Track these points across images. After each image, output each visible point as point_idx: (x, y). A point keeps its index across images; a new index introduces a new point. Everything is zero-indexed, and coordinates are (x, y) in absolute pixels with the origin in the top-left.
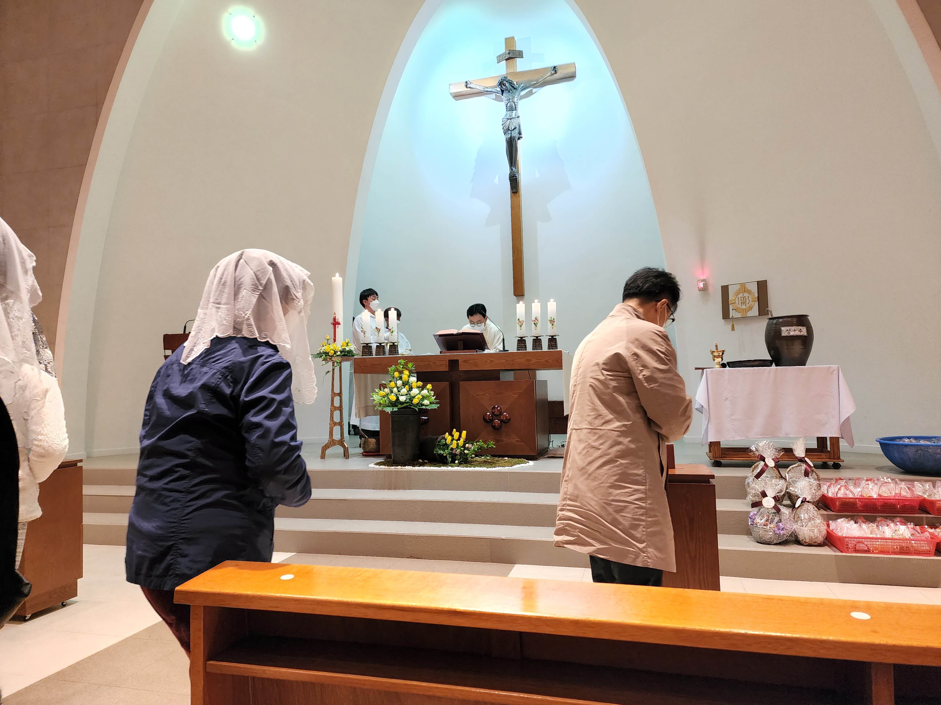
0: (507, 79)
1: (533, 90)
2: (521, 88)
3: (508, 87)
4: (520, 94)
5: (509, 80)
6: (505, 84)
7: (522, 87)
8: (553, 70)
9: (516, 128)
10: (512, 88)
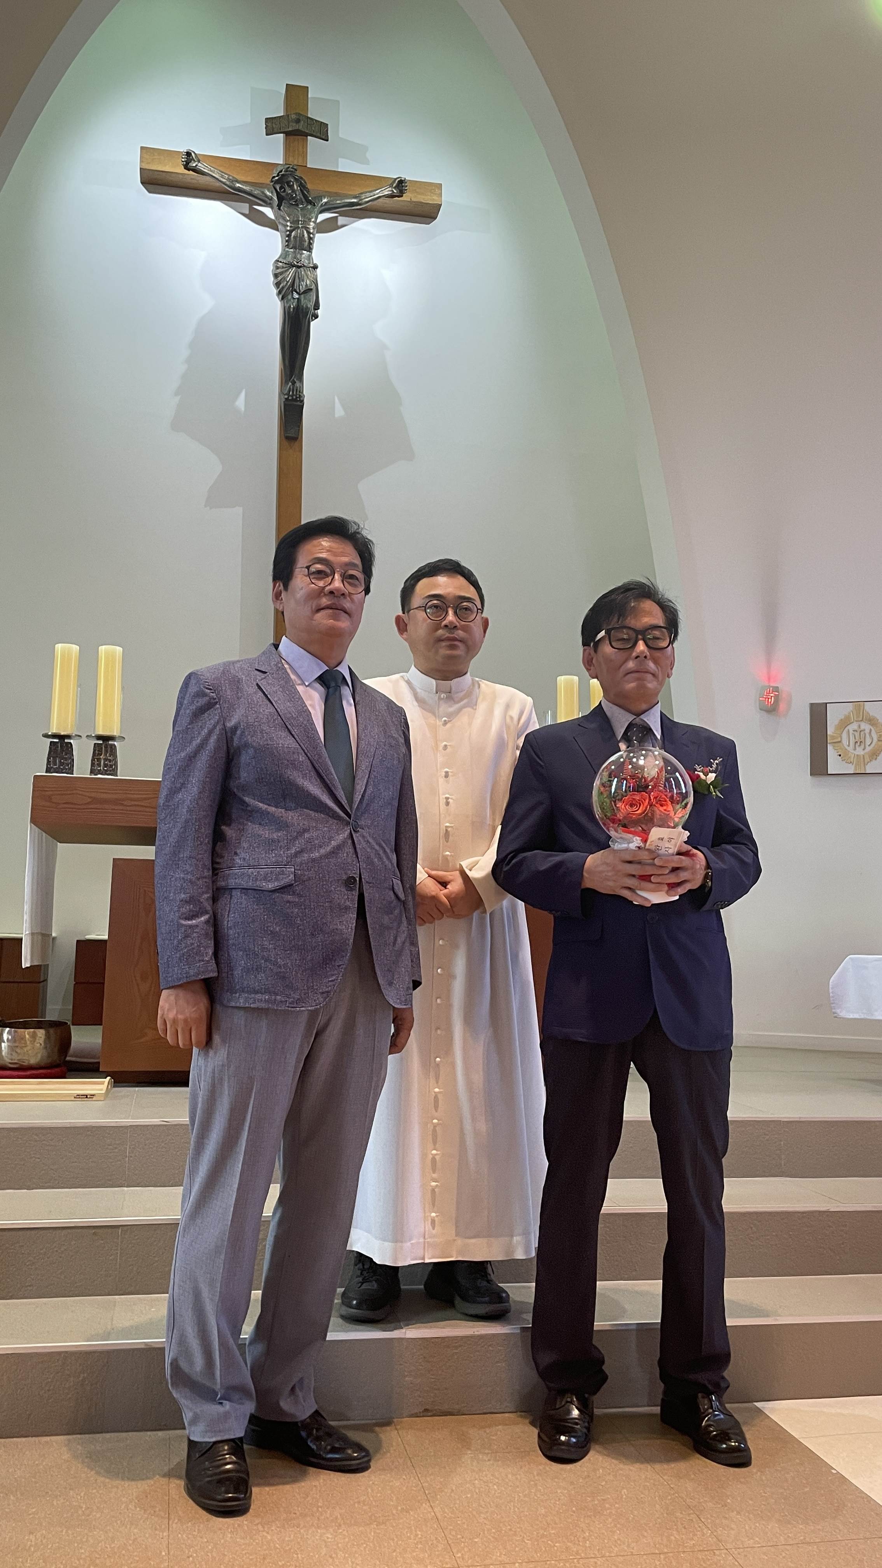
0: (298, 173)
1: (340, 218)
2: (322, 205)
3: (297, 194)
4: (316, 218)
5: (301, 178)
6: (292, 183)
7: (326, 203)
8: (395, 188)
9: (311, 289)
10: (304, 200)
